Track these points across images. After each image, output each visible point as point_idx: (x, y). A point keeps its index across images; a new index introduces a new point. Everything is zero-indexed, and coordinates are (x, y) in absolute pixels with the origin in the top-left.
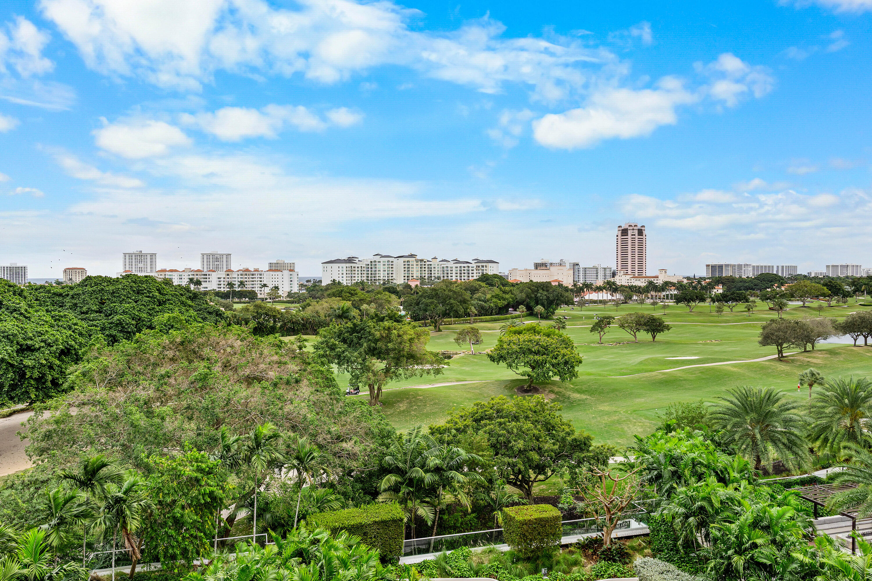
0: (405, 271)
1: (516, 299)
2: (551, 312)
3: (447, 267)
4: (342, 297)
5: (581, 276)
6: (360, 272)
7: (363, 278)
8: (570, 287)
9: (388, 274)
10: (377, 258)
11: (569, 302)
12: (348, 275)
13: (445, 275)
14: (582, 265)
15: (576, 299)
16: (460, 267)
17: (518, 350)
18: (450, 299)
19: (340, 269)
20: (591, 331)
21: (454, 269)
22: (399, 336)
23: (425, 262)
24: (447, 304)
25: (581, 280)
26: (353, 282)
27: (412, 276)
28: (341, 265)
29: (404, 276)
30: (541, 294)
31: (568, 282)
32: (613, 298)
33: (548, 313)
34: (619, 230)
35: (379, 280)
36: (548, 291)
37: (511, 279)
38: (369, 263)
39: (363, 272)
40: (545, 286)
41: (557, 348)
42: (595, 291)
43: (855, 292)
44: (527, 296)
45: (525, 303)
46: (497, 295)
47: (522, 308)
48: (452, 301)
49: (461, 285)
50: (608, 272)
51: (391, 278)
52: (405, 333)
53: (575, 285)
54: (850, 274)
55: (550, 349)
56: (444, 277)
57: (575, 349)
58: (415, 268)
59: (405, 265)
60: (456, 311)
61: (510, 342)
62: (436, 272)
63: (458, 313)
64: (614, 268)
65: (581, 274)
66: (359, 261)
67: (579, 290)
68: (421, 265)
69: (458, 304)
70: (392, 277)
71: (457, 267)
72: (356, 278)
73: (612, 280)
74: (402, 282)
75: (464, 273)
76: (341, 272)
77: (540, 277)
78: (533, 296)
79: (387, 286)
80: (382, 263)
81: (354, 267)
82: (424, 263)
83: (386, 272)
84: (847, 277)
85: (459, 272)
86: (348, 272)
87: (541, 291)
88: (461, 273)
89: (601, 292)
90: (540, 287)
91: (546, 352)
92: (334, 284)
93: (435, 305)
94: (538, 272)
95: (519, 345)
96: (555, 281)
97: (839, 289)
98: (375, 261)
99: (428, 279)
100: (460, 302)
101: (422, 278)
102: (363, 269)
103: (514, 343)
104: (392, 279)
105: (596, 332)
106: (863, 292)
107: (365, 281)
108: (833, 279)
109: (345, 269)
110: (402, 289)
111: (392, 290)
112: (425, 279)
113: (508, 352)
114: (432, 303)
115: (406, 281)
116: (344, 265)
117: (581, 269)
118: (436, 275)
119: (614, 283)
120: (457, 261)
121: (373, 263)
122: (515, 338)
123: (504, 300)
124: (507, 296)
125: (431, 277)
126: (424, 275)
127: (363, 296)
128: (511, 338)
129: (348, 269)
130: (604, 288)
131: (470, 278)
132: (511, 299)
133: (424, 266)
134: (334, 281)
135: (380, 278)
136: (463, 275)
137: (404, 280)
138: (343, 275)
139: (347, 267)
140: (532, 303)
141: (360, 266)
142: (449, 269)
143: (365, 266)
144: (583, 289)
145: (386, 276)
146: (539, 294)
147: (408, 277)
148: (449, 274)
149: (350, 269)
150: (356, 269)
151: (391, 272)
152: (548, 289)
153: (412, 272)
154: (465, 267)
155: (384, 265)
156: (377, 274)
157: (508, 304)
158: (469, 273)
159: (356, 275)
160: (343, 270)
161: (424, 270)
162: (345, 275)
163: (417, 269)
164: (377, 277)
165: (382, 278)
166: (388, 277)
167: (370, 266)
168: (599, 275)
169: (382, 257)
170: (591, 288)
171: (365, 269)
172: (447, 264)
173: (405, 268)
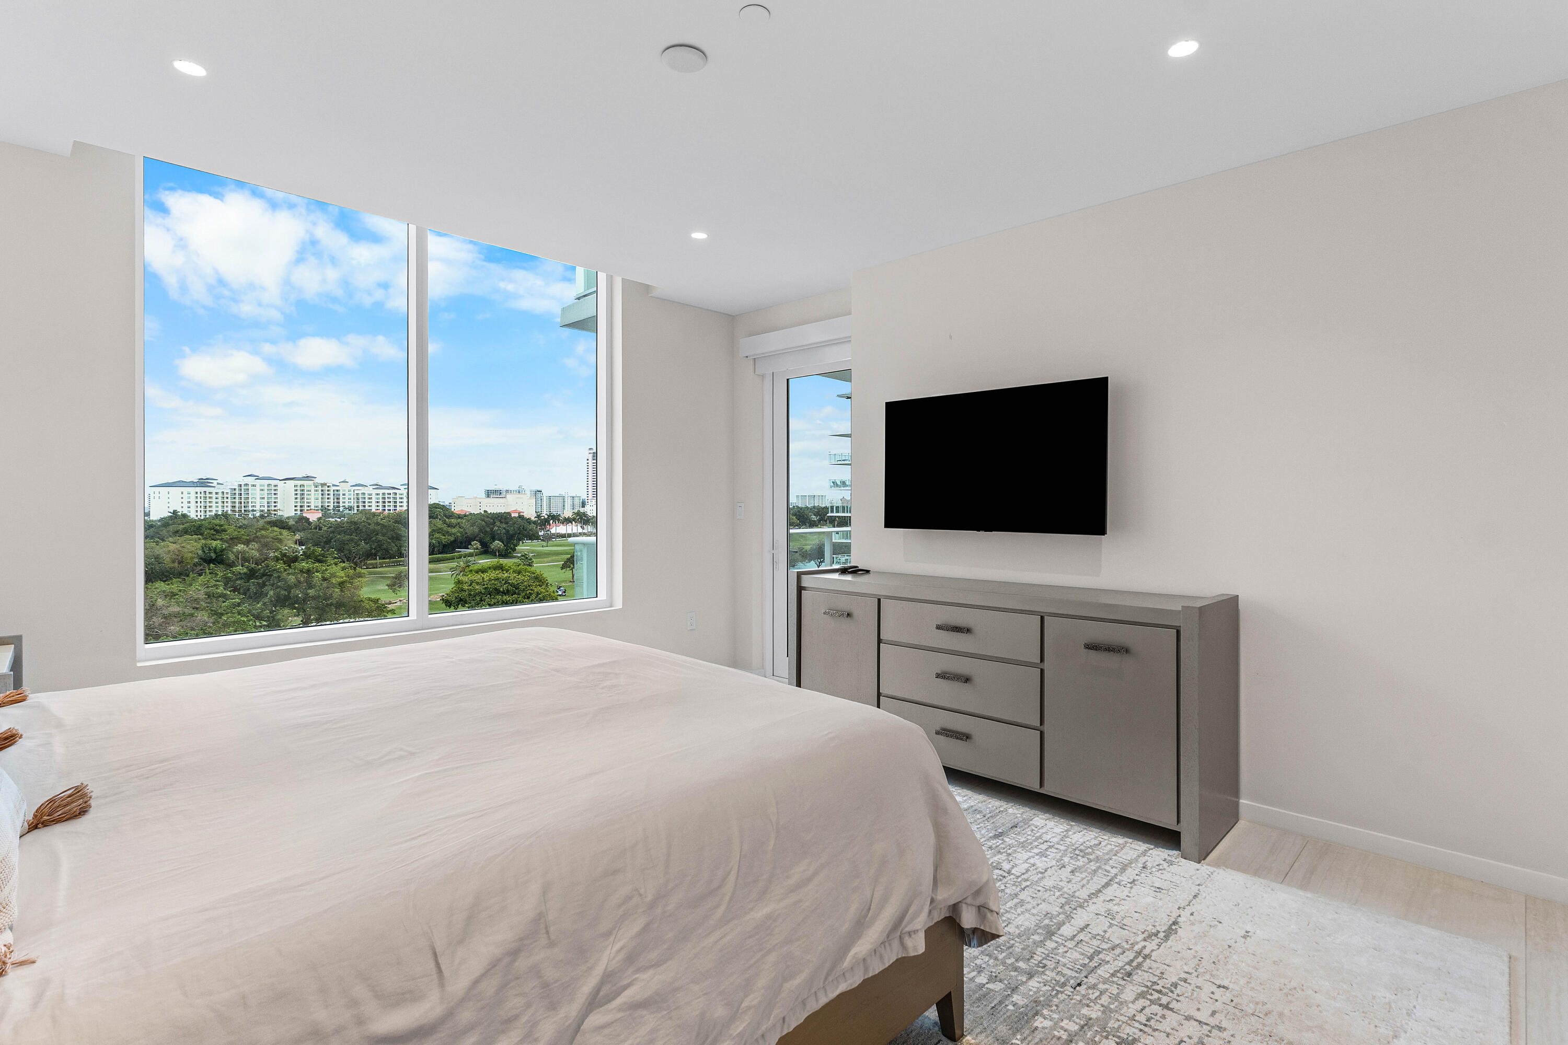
0: (296, 498)
1: (466, 533)
2: (511, 549)
3: (364, 494)
4: (202, 534)
5: (545, 506)
6: (220, 500)
7: (225, 509)
8: (533, 519)
9: (268, 503)
10: (250, 480)
11: (533, 537)
12: (199, 504)
13: (360, 504)
14: (546, 493)
15: (541, 533)
16: (384, 494)
17: (483, 591)
18: (377, 534)
19: (185, 495)
20: (562, 568)
21: (374, 496)
22: (324, 579)
23: (328, 487)
24: (373, 541)
25: (545, 510)
26: (208, 513)
27: (309, 506)
28: (185, 490)
29: (296, 506)
30: (499, 527)
31: (530, 514)
32: (584, 531)
33: (507, 550)
34: (590, 453)
35: (253, 511)
36: (507, 523)
37: (457, 509)
38: (237, 488)
39: (225, 500)
40: (504, 518)
41: (529, 586)
42: (563, 523)
43: (819, 521)
44: (481, 531)
45: (477, 538)
46: (440, 529)
47: (476, 544)
48: (380, 537)
49: (388, 516)
50: (577, 502)
51: (273, 508)
52: (333, 575)
53: (538, 516)
54: (816, 505)
55: (522, 587)
56: (358, 507)
57: (550, 587)
58: (313, 495)
59: (296, 490)
60: (387, 550)
61: (472, 582)
62: (347, 500)
63: (388, 552)
64: (584, 497)
65: (545, 504)
66: (218, 484)
67: (544, 522)
68: (322, 490)
69: (389, 540)
70: (275, 506)
71: (378, 494)
72: (214, 509)
73: (582, 510)
74: (292, 513)
75: (390, 502)
76: (185, 501)
77: (495, 507)
78: (488, 529)
79: (268, 519)
80: (258, 488)
81: (210, 493)
82: (327, 489)
83: (266, 500)
84: (814, 507)
85: (381, 500)
86: (199, 500)
87: (498, 523)
88: (384, 502)
89: (570, 524)
90: (497, 518)
91: (517, 591)
92: (176, 518)
93: (356, 543)
94: (490, 500)
95: (484, 585)
96: (515, 511)
97: (807, 519)
98: (246, 485)
99: (334, 510)
100: (392, 538)
101: (324, 509)
102: (225, 496)
103: (478, 583)
104: (275, 510)
105: (568, 569)
106: (826, 521)
107: (230, 512)
108: (801, 509)
109: (193, 495)
110: (294, 523)
111: (282, 524)
112: (329, 510)
113: (470, 595)
114: (352, 540)
115: (299, 512)
116: (193, 490)
117: (545, 498)
118: (347, 505)
119: (584, 514)
120: (378, 486)
121: (243, 488)
122: (478, 577)
123: (450, 535)
124: (454, 530)
125: (339, 507)
126: (327, 504)
127: (236, 533)
128: (473, 578)
129: (199, 495)
130: (574, 519)
131: (398, 508)
132: (459, 534)
133: (327, 493)
134: (175, 512)
135: (254, 509)
136: (387, 504)
137: (296, 510)
138: (189, 505)
139: (197, 493)
140: (487, 539)
141: (220, 491)
142: (367, 496)
143: (229, 491)
144: (549, 521)
145: (266, 505)
146: (496, 528)
147: (301, 506)
148: (366, 503)
149: (203, 495)
150: (214, 496)
151: (273, 500)
152: (507, 520)
153: (308, 501)
154: (390, 494)
155: (262, 490)
156: (250, 503)
157: (455, 541)
158: (395, 502)
159: (214, 505)
160: (189, 498)
161: (328, 498)
162: (193, 505)
163: (316, 496)
164: (250, 507)
165: (258, 508)
166: (268, 506)
167: (237, 492)
168: (566, 505)
169: (258, 478)
170: (559, 520)
171: (229, 496)
172: (362, 490)
173: (296, 494)
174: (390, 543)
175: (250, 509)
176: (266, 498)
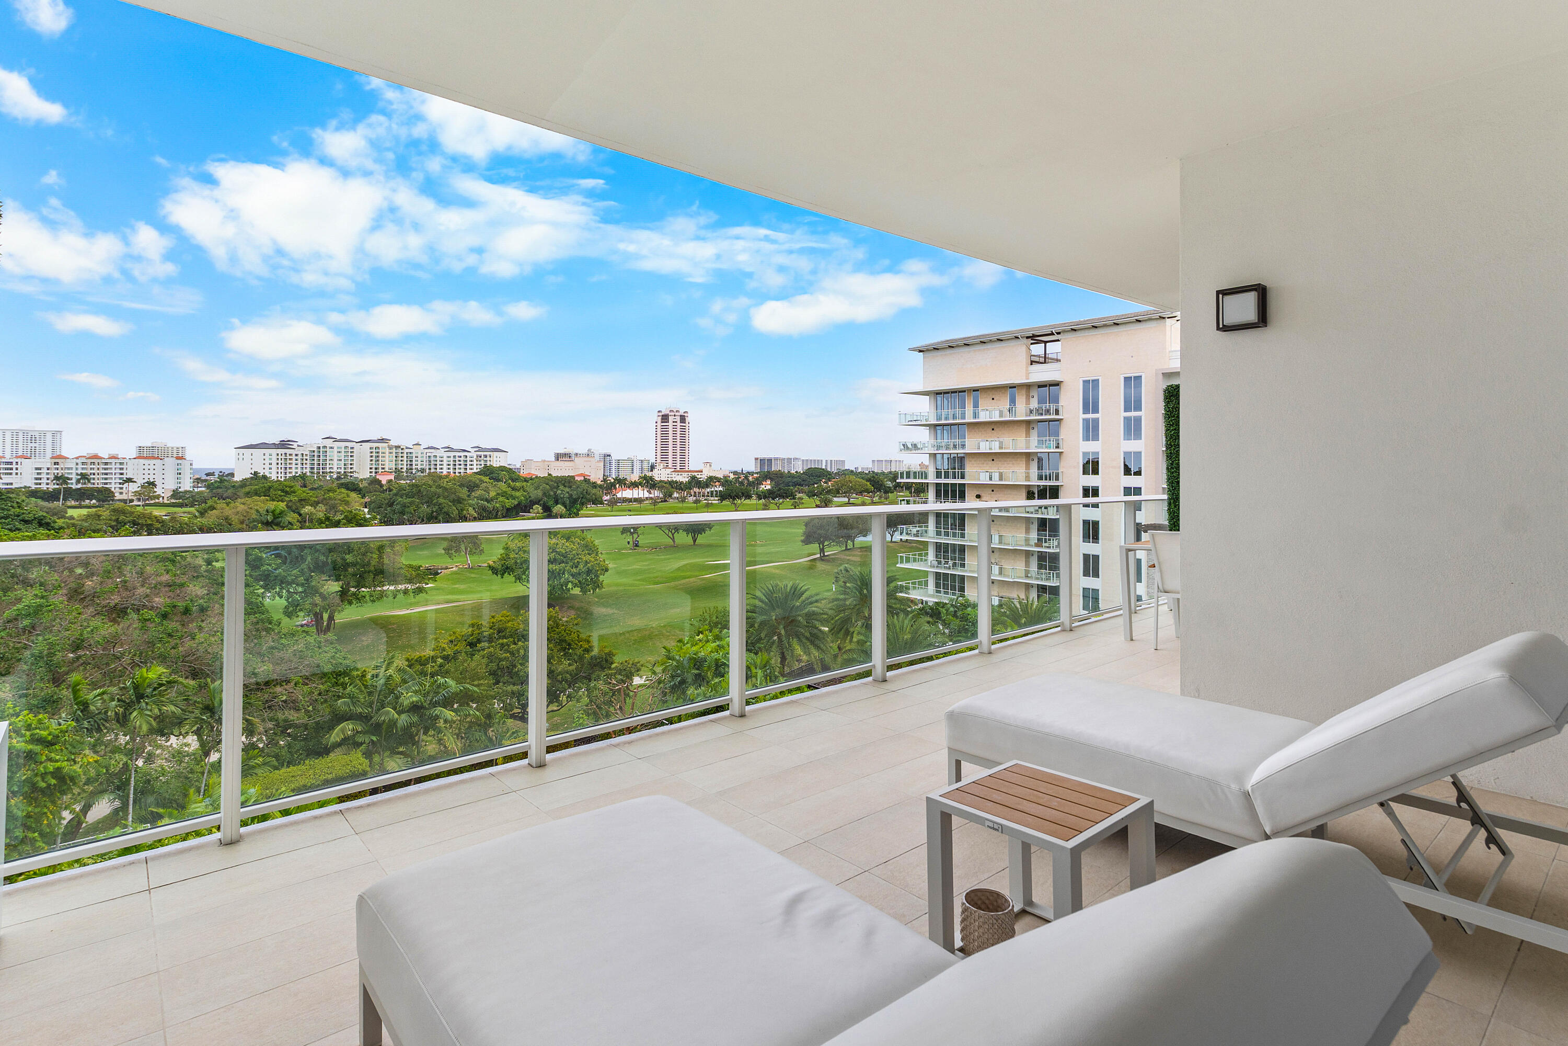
0: (371, 461)
1: (530, 497)
2: (574, 513)
3: (435, 456)
4: (269, 496)
5: (613, 470)
6: (299, 462)
7: (304, 471)
8: (599, 482)
9: (345, 465)
10: (329, 443)
11: (597, 501)
12: (280, 466)
13: (432, 467)
14: (615, 457)
15: (606, 498)
16: (455, 456)
18: (438, 497)
19: (267, 457)
20: (622, 533)
21: (445, 459)
23: (402, 449)
24: (434, 504)
25: (613, 474)
26: (288, 475)
27: (383, 468)
28: (267, 451)
29: (371, 468)
30: (562, 491)
31: (596, 477)
32: (651, 496)
34: (659, 416)
35: (331, 472)
36: (570, 487)
37: (524, 473)
38: (316, 449)
39: (305, 462)
40: (568, 481)
41: (578, 555)
42: (629, 487)
43: (895, 488)
44: (544, 494)
45: (541, 502)
46: (505, 492)
47: (537, 508)
48: (441, 500)
49: (454, 479)
50: (645, 465)
51: (349, 470)
53: (605, 480)
54: (893, 470)
56: (430, 469)
57: (600, 555)
58: (387, 457)
59: (372, 453)
60: (447, 513)
61: (522, 548)
62: (419, 463)
63: (449, 515)
64: (653, 460)
65: (614, 468)
66: (298, 446)
67: (608, 487)
68: (396, 453)
69: (450, 504)
70: (351, 468)
71: (449, 457)
72: (294, 471)
73: (649, 474)
74: (367, 475)
75: (460, 465)
76: (267, 462)
77: (562, 470)
78: (552, 493)
79: (343, 481)
80: (336, 450)
81: (290, 455)
82: (401, 451)
83: (343, 462)
84: (890, 472)
85: (452, 463)
86: (279, 462)
87: (561, 487)
88: (455, 465)
89: (636, 488)
90: (560, 482)
91: (564, 560)
92: (256, 479)
94: (559, 463)
96: (581, 475)
97: (881, 485)
98: (325, 447)
99: (407, 472)
100: (453, 501)
101: (398, 471)
102: (305, 458)
103: (524, 551)
104: (351, 472)
105: (628, 534)
106: (902, 487)
107: (308, 474)
108: (877, 474)
109: (274, 457)
110: (367, 485)
111: (353, 487)
112: (402, 472)
113: (516, 562)
114: (412, 503)
115: (374, 474)
116: (275, 452)
117: (614, 461)
118: (419, 467)
119: (651, 478)
120: (449, 449)
121: (321, 450)
123: (514, 499)
124: (518, 494)
125: (411, 469)
126: (400, 467)
127: (305, 494)
128: (521, 544)
129: (280, 457)
130: (640, 484)
131: (468, 471)
132: (523, 498)
133: (400, 455)
134: (256, 473)
135: (332, 470)
136: (457, 467)
137: (371, 472)
138: (270, 466)
139: (278, 454)
140: (551, 503)
141: (300, 453)
142: (438, 459)
143: (308, 453)
144: (615, 486)
145: (343, 466)
146: (559, 492)
147: (376, 469)
148: (438, 465)
149: (283, 457)
150: (294, 457)
151: (350, 462)
152: (571, 484)
153: (382, 463)
154: (461, 457)
155: (339, 452)
156: (328, 464)
157: (519, 504)
158: (466, 465)
159: (294, 466)
160: (271, 459)
161: (402, 461)
162: (274, 466)
163: (391, 458)
164: (328, 468)
165: (335, 470)
166: (345, 468)
167: (316, 454)
168: (635, 468)
169: (336, 441)
170: (625, 484)
171: (308, 458)
172: (434, 452)
173: (372, 456)
174: (450, 506)
175: (328, 470)
176: (343, 460)
